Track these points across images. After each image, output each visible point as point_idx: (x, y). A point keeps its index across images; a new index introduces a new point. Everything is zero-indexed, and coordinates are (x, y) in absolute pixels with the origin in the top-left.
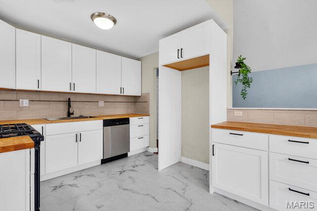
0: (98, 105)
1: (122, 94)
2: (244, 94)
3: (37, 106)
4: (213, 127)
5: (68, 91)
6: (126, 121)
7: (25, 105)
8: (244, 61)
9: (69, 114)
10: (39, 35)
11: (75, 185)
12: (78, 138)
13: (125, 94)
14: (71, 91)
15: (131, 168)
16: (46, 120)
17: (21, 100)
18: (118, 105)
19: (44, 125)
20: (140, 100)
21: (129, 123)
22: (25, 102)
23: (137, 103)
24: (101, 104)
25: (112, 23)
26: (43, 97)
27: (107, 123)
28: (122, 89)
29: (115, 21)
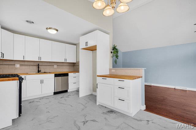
0: (54, 67)
1: (66, 62)
2: (116, 62)
3: (24, 67)
4: (98, 76)
5: (38, 60)
6: (66, 75)
7: (18, 67)
8: (116, 47)
9: (39, 71)
10: (24, 36)
11: (39, 102)
12: (42, 82)
13: (67, 62)
14: (39, 61)
15: (67, 96)
16: (27, 74)
17: (16, 65)
18: (65, 67)
19: (26, 76)
20: (76, 65)
21: (68, 76)
22: (18, 66)
23: (74, 67)
24: (55, 66)
25: (56, 31)
26: (26, 63)
27: (56, 75)
28: (66, 60)
29: (57, 30)
